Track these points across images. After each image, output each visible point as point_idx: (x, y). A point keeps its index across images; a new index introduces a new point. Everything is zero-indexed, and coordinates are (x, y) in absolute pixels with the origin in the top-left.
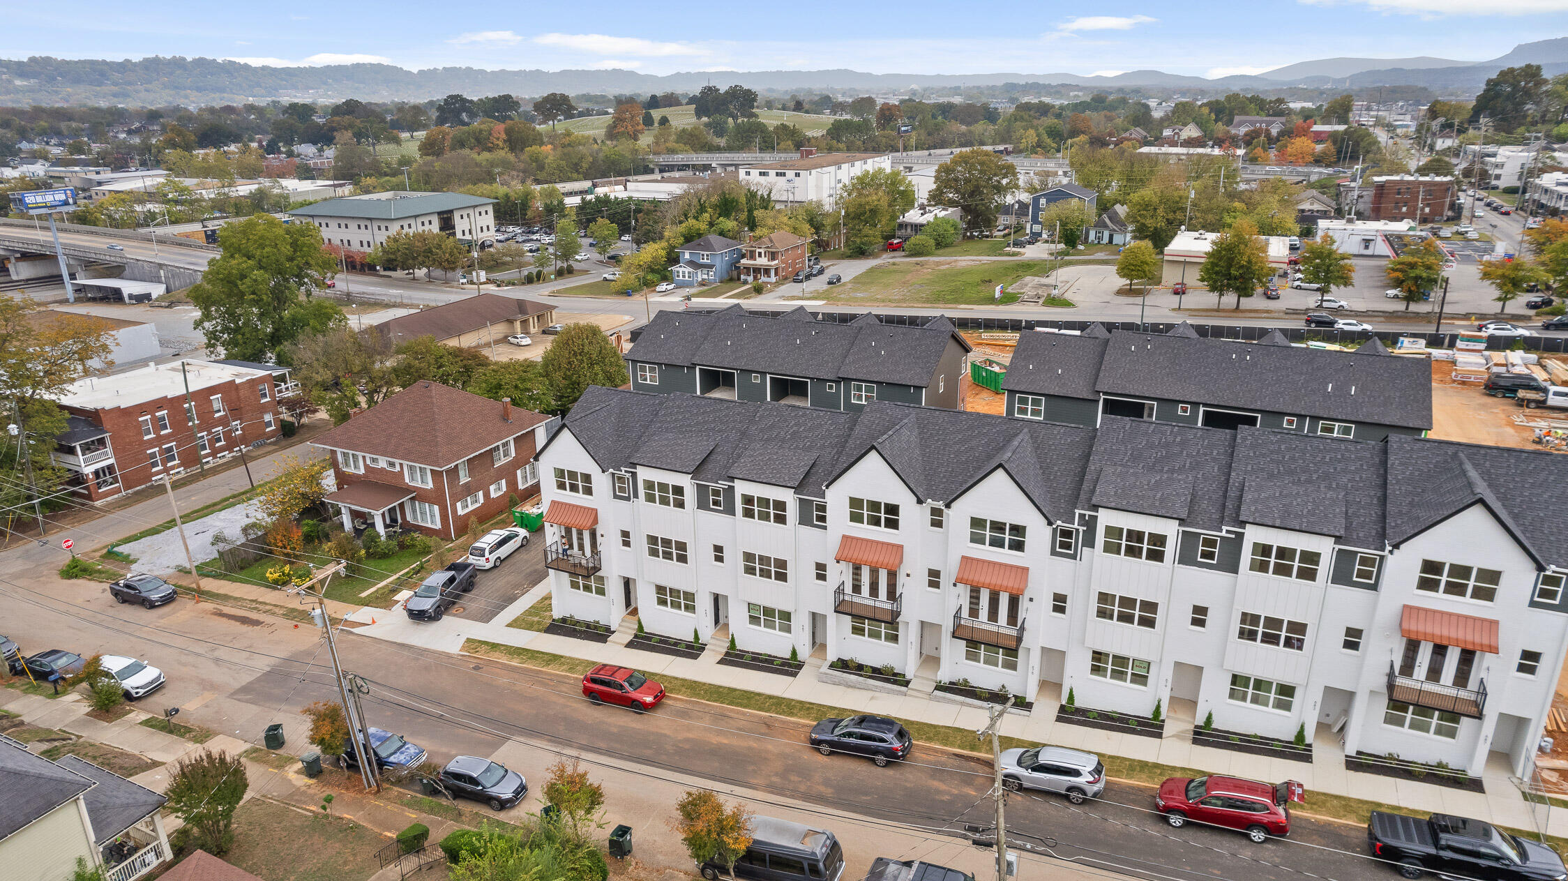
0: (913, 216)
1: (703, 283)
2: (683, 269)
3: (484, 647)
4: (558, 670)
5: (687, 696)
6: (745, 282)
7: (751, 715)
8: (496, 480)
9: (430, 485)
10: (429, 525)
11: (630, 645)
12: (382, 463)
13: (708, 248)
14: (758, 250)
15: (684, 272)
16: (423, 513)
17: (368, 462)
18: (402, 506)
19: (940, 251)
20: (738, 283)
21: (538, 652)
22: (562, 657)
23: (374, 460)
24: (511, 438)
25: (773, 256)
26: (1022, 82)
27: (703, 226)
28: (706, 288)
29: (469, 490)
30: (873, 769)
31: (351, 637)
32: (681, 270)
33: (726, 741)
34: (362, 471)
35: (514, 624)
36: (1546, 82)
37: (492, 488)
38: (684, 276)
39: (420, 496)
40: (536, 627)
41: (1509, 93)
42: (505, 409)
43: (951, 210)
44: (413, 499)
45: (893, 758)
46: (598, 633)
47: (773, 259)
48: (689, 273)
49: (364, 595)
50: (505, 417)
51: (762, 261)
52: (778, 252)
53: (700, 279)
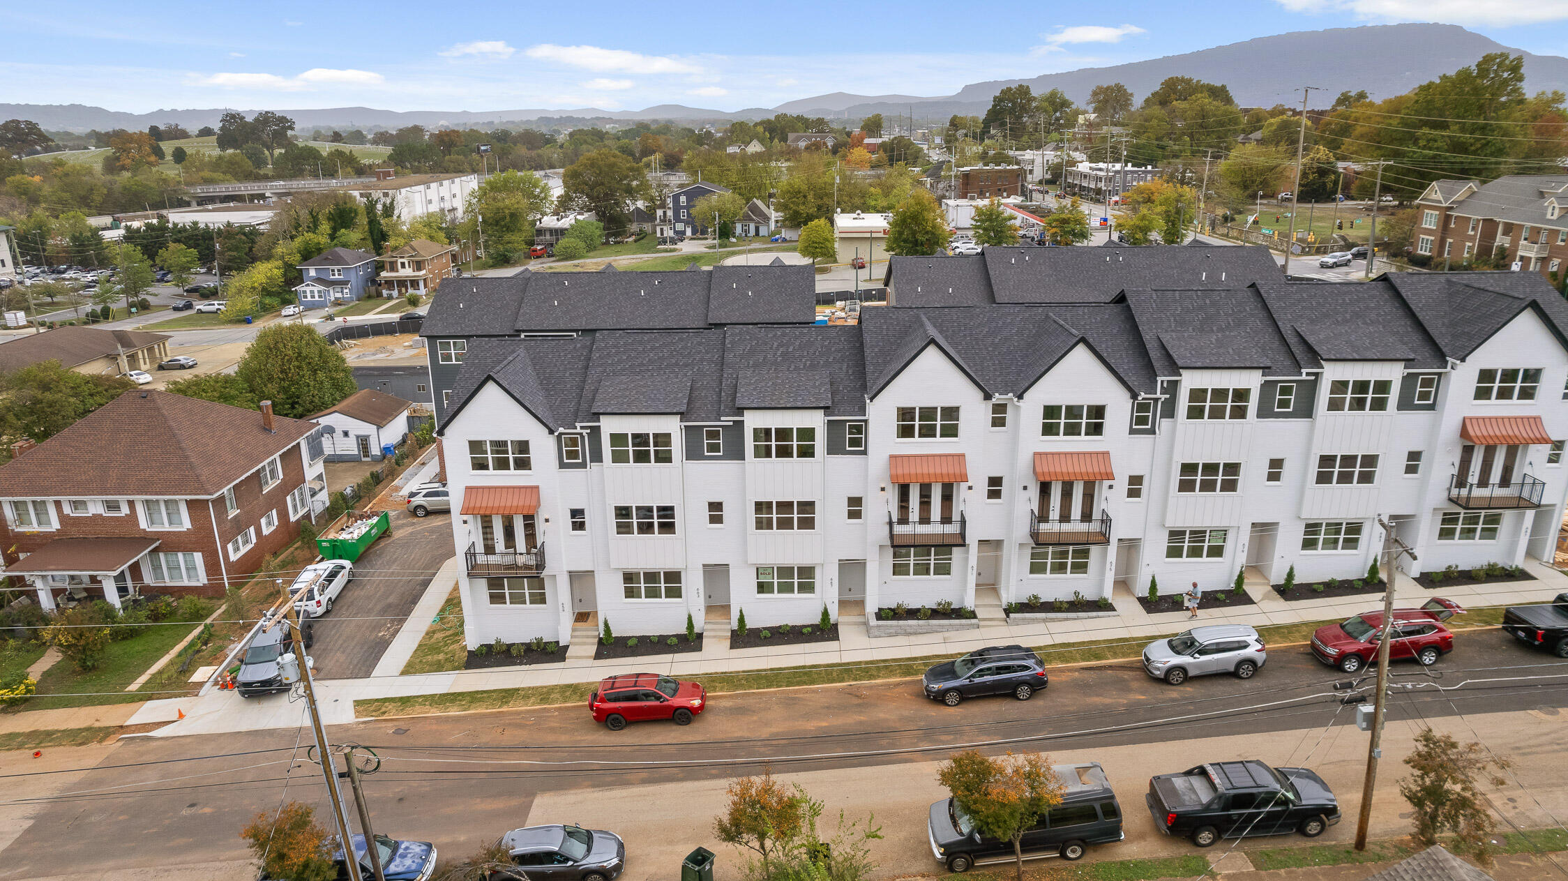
0: (549, 222)
1: (337, 303)
2: (311, 288)
3: (390, 706)
4: (527, 705)
5: (728, 690)
6: (390, 298)
7: (826, 690)
8: (265, 512)
9: (186, 524)
10: (186, 582)
11: (598, 656)
12: (95, 507)
13: (338, 260)
14: (400, 260)
15: (312, 292)
16: (174, 568)
17: (67, 510)
18: (136, 565)
19: (592, 254)
20: (379, 301)
21: (477, 692)
22: (518, 690)
23: (76, 505)
24: (277, 456)
25: (419, 266)
26: (556, 116)
27: (324, 240)
28: (343, 307)
29: (238, 527)
30: (1017, 704)
31: (154, 744)
32: (308, 289)
33: (824, 724)
34: (55, 525)
35: (409, 670)
36: (1035, 99)
37: (263, 521)
38: (313, 297)
39: (169, 544)
40: (448, 665)
41: (1011, 108)
42: (266, 416)
43: (586, 215)
44: (156, 550)
45: (1038, 685)
46: (548, 652)
47: (419, 269)
48: (319, 292)
49: (134, 687)
50: (266, 428)
51: (407, 272)
52: (424, 261)
53: (333, 299)
